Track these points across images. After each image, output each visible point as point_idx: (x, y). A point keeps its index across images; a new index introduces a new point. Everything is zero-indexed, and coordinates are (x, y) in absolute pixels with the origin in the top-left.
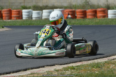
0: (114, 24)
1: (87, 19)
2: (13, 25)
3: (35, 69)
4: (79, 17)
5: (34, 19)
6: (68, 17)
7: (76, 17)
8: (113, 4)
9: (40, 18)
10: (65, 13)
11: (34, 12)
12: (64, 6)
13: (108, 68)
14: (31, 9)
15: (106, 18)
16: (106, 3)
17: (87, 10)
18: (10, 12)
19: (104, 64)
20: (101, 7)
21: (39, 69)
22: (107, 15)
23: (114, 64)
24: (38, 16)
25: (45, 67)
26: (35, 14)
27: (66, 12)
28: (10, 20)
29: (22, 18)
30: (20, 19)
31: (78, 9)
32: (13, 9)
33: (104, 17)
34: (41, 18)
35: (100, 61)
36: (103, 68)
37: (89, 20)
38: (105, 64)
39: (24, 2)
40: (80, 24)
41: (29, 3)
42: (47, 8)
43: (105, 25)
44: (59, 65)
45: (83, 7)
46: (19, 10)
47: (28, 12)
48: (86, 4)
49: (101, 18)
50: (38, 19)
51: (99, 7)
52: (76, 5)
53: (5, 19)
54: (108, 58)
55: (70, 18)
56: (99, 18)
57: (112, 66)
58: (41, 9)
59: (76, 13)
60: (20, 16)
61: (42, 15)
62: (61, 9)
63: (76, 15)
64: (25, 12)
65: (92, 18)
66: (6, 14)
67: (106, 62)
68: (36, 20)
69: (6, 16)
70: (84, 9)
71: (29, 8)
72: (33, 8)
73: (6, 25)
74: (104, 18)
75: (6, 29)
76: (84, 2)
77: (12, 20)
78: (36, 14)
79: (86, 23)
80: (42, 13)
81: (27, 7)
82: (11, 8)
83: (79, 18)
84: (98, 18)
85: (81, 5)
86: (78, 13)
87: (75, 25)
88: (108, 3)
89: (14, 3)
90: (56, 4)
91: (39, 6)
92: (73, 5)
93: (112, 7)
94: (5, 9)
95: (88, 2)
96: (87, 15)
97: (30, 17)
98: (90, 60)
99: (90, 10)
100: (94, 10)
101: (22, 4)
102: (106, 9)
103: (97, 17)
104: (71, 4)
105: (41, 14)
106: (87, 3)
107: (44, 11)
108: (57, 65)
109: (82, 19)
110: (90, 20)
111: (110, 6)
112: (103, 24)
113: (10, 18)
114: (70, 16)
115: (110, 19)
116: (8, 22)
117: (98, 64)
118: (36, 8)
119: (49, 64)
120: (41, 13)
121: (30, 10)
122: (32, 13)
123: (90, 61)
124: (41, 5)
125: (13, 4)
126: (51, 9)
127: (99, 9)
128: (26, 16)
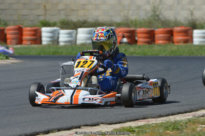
0: (203, 55)
1: (156, 46)
2: (24, 53)
3: (64, 130)
4: (142, 42)
5: (61, 44)
6: (121, 41)
7: (136, 41)
8: (203, 19)
9: (72, 43)
11: (62, 31)
12: (115, 23)
13: (193, 130)
14: (57, 27)
15: (189, 44)
16: (190, 18)
17: (157, 30)
18: (20, 30)
19: (186, 123)
20: (182, 24)
21: (71, 131)
22: (192, 38)
24: (69, 39)
25: (82, 127)
26: (64, 36)
27: (119, 32)
28: (19, 46)
29: (40, 42)
30: (38, 44)
31: (140, 27)
32: (26, 27)
33: (186, 42)
34: (74, 43)
35: (178, 118)
36: (185, 131)
37: (160, 47)
38: (188, 124)
39: (45, 15)
40: (143, 54)
41: (53, 15)
42: (86, 25)
43: (187, 55)
44: (106, 124)
45: (150, 23)
46: (36, 28)
47: (52, 32)
48: (154, 19)
49: (180, 44)
50: (69, 44)
51: (177, 24)
52: (136, 21)
53: (11, 44)
54: (193, 113)
55: (125, 43)
56: (177, 44)
57: (199, 128)
58: (75, 26)
59: (137, 34)
60: (37, 38)
61: (76, 37)
63: (136, 38)
64: (46, 32)
65: (165, 43)
66: (12, 34)
67: (189, 120)
68: (65, 46)
69: (13, 39)
70: (150, 27)
71: (54, 25)
72: (62, 24)
74: (185, 44)
75: (13, 61)
76: (152, 16)
77: (22, 46)
79: (154, 53)
80: (77, 34)
81: (51, 22)
82: (22, 25)
83: (142, 44)
84: (175, 44)
85: (145, 21)
86: (140, 35)
87: (134, 55)
88: (193, 18)
89: (26, 15)
90: (102, 19)
91: (72, 21)
92: (131, 20)
93: (201, 25)
94: (11, 25)
95: (158, 16)
96: (156, 39)
97: (55, 40)
99: (161, 29)
100: (169, 29)
101: (42, 18)
102: (189, 28)
103: (173, 43)
104: (128, 20)
105: (74, 35)
106: (156, 18)
107: (80, 30)
108: (102, 125)
109: (147, 45)
110: (162, 48)
111: (197, 22)
112: (184, 54)
113: (20, 41)
114: (125, 40)
115: (197, 46)
117: (176, 122)
118: (65, 25)
119: (89, 122)
120: (75, 33)
121: (55, 28)
122: (59, 34)
123: (162, 118)
124: (74, 18)
125: (25, 17)
126: (92, 27)
127: (177, 29)
128: (48, 39)
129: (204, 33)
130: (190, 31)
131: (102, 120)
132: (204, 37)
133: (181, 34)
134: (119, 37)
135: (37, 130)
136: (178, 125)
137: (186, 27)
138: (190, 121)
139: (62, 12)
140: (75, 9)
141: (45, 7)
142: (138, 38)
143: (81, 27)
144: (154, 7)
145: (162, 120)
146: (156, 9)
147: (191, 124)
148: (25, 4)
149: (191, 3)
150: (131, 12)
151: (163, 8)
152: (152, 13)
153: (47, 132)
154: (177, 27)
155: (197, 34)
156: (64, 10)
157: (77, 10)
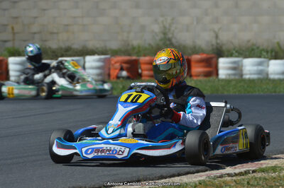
0: (231, 93)
4: (148, 76)
6: (119, 75)
7: (140, 76)
8: (232, 43)
10: (113, 65)
12: (111, 50)
15: (212, 78)
16: (214, 42)
19: (195, 187)
20: (202, 50)
22: (216, 69)
27: (116, 63)
30: (3, 80)
31: (144, 56)
33: (208, 75)
38: (198, 187)
39: (14, 40)
41: (25, 41)
42: (68, 53)
43: (209, 94)
47: (23, 63)
48: (164, 44)
49: (201, 78)
51: (196, 50)
52: (139, 47)
55: (123, 78)
56: (195, 78)
58: (54, 55)
59: (139, 66)
60: (2, 73)
62: (103, 57)
63: (140, 71)
64: (14, 64)
74: (205, 79)
76: (161, 40)
81: (20, 50)
84: (192, 78)
85: (152, 47)
86: (144, 67)
88: (218, 41)
90: (91, 45)
91: (50, 48)
92: (132, 45)
93: (229, 51)
95: (170, 40)
98: (162, 177)
101: (9, 45)
102: (213, 55)
103: (191, 76)
104: (128, 45)
106: (168, 42)
111: (224, 48)
112: (205, 92)
114: (124, 73)
115: (223, 80)
124: (53, 45)
126: (79, 56)
127: (196, 57)
128: (18, 74)
129: (235, 62)
130: (214, 60)
132: (234, 69)
133: (202, 64)
134: (116, 69)
137: (208, 54)
138: (200, 184)
139: (37, 36)
140: (55, 31)
141: (13, 28)
142: (142, 70)
144: (164, 27)
146: (167, 31)
149: (216, 20)
150: (132, 35)
151: (176, 28)
152: (162, 35)
154: (197, 54)
155: (224, 63)
156: (39, 32)
157: (57, 33)
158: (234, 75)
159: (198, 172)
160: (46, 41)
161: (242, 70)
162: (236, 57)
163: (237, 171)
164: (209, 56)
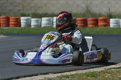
1: (87, 28)
2: (10, 32)
3: (28, 77)
5: (32, 27)
7: (77, 26)
8: (116, 12)
9: (39, 26)
11: (33, 19)
14: (30, 17)
15: (107, 27)
16: (108, 12)
17: (88, 19)
18: (8, 19)
19: (99, 73)
20: (103, 15)
21: (32, 77)
22: (109, 24)
23: (110, 73)
24: (37, 24)
25: (39, 75)
26: (33, 22)
28: (7, 28)
30: (18, 27)
31: (79, 17)
32: (11, 16)
33: (105, 26)
35: (96, 70)
36: (99, 77)
39: (23, 10)
41: (28, 10)
42: (47, 16)
43: (106, 34)
44: (53, 73)
45: (84, 15)
46: (17, 17)
47: (27, 20)
48: (87, 13)
49: (102, 27)
51: (100, 15)
52: (76, 13)
53: (3, 27)
54: (105, 67)
56: (100, 27)
57: (107, 76)
58: (41, 16)
59: (76, 21)
60: (18, 23)
61: (41, 23)
63: (76, 24)
64: (23, 20)
65: (93, 27)
66: (3, 21)
68: (34, 28)
69: (3, 24)
70: (85, 17)
72: (32, 15)
73: (3, 33)
75: (2, 37)
76: (86, 11)
77: (9, 28)
78: (35, 22)
79: (86, 32)
80: (41, 21)
81: (26, 14)
82: (9, 15)
83: (79, 27)
85: (82, 14)
88: (110, 12)
89: (12, 10)
90: (56, 12)
91: (38, 13)
92: (74, 13)
93: (114, 16)
94: (2, 16)
95: (89, 11)
96: (88, 24)
97: (28, 24)
100: (95, 18)
101: (21, 12)
102: (108, 18)
103: (98, 26)
104: (72, 12)
106: (89, 12)
107: (43, 19)
108: (51, 74)
109: (82, 28)
110: (91, 29)
111: (112, 14)
112: (104, 33)
113: (8, 25)
115: (112, 28)
116: (6, 30)
117: (93, 72)
118: (35, 16)
119: (43, 72)
121: (29, 17)
122: (31, 21)
123: (86, 70)
124: (40, 12)
126: (51, 17)
127: (100, 18)
128: (25, 24)
129: (117, 21)
130: (108, 20)
131: (50, 71)
132: (116, 23)
133: (103, 21)
135: (12, 77)
136: (95, 74)
138: (102, 72)
139: (33, 8)
140: (41, 6)
141: (23, 5)
142: (77, 23)
143: (44, 17)
144: (87, 5)
145: (86, 71)
146: (88, 7)
147: (102, 74)
148: (11, 3)
149: (109, 3)
150: (73, 8)
151: (92, 6)
152: (86, 9)
153: (18, 78)
154: (101, 17)
155: (112, 21)
156: (34, 7)
157: (42, 7)
158: (117, 26)
159: (101, 67)
160: (37, 10)
161: (120, 24)
162: (117, 18)
163: (117, 67)
164: (106, 18)
